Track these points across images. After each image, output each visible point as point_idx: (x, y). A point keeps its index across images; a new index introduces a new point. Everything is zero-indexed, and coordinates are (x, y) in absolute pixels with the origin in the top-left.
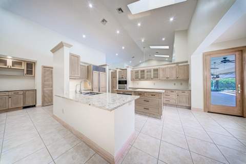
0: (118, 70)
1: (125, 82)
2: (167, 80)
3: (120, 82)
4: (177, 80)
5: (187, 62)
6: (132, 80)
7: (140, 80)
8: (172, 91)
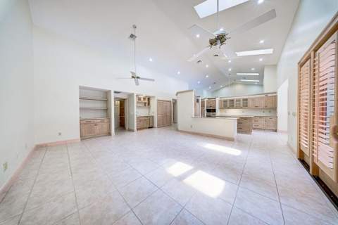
0: (206, 100)
1: (214, 111)
2: (256, 108)
3: (209, 111)
4: (266, 108)
5: (276, 93)
6: (220, 108)
7: (229, 108)
8: (261, 117)
